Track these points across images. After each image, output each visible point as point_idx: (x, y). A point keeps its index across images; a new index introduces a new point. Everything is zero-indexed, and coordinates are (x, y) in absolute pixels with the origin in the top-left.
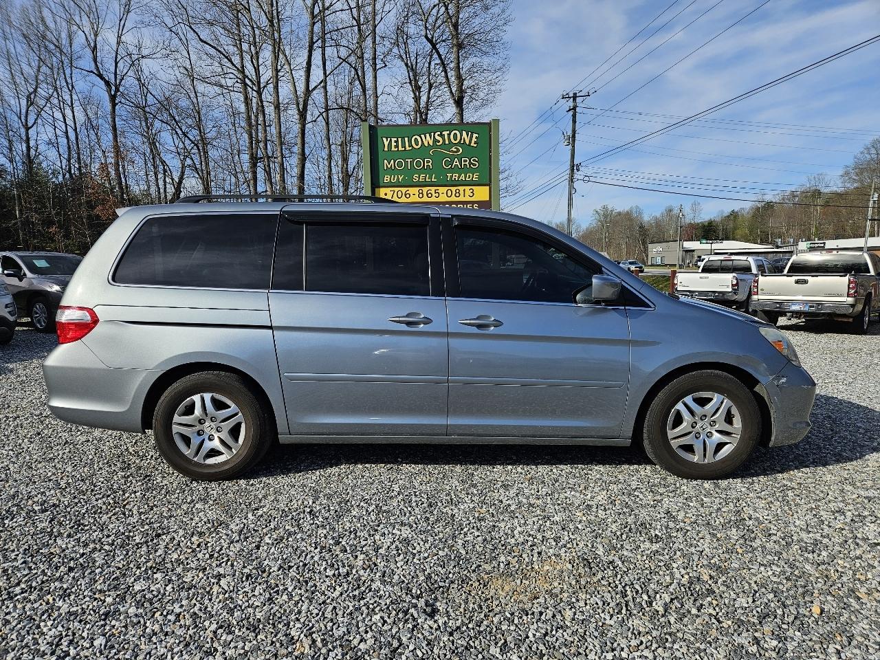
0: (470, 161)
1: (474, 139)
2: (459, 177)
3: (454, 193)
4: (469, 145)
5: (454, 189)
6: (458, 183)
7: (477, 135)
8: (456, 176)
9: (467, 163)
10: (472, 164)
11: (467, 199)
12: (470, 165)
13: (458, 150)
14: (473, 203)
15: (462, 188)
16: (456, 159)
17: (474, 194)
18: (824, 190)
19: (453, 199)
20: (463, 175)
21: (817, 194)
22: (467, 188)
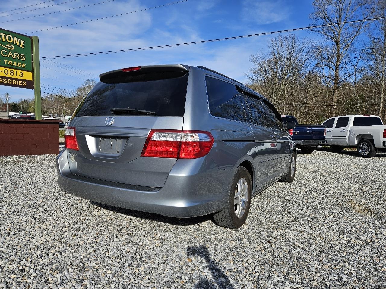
0: (20, 55)
1: (22, 44)
2: (13, 64)
3: (9, 72)
4: (19, 46)
5: (9, 70)
6: (12, 67)
7: (24, 42)
8: (10, 62)
9: (18, 56)
10: (21, 57)
11: (18, 77)
12: (20, 58)
13: (12, 48)
14: (22, 80)
15: (15, 71)
16: (10, 52)
17: (23, 75)
18: (64, 96)
19: (9, 76)
20: (15, 63)
21: (61, 97)
22: (19, 71)
